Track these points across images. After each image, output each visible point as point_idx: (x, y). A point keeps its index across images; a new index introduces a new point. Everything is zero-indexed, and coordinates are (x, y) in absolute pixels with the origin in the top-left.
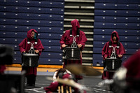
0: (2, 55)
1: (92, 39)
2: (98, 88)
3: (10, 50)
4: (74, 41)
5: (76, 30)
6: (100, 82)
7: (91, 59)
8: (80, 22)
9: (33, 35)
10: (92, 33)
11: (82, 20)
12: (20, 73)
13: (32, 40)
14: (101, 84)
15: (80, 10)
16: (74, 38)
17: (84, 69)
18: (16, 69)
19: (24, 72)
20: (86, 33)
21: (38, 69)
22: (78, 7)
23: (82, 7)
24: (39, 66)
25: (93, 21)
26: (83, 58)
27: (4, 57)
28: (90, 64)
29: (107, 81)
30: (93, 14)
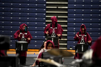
0: (2, 43)
1: (66, 30)
2: (72, 65)
3: (8, 39)
4: (54, 32)
5: (54, 24)
6: (73, 61)
7: (66, 44)
8: (57, 18)
9: (24, 28)
10: (66, 26)
11: (59, 17)
12: (15, 55)
13: (23, 32)
14: (73, 62)
15: (57, 9)
16: (54, 29)
17: (61, 52)
18: (12, 53)
19: (18, 55)
20: (62, 26)
21: (27, 52)
22: (56, 7)
23: (59, 7)
24: (28, 50)
25: (67, 17)
26: (60, 44)
27: (3, 44)
28: (65, 48)
29: (78, 60)
30: (67, 12)
